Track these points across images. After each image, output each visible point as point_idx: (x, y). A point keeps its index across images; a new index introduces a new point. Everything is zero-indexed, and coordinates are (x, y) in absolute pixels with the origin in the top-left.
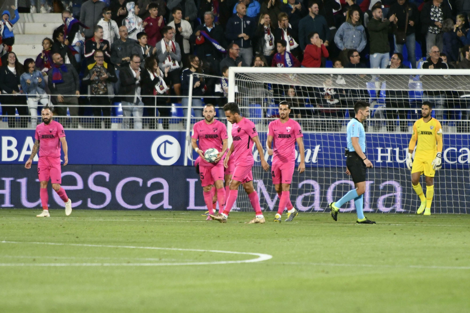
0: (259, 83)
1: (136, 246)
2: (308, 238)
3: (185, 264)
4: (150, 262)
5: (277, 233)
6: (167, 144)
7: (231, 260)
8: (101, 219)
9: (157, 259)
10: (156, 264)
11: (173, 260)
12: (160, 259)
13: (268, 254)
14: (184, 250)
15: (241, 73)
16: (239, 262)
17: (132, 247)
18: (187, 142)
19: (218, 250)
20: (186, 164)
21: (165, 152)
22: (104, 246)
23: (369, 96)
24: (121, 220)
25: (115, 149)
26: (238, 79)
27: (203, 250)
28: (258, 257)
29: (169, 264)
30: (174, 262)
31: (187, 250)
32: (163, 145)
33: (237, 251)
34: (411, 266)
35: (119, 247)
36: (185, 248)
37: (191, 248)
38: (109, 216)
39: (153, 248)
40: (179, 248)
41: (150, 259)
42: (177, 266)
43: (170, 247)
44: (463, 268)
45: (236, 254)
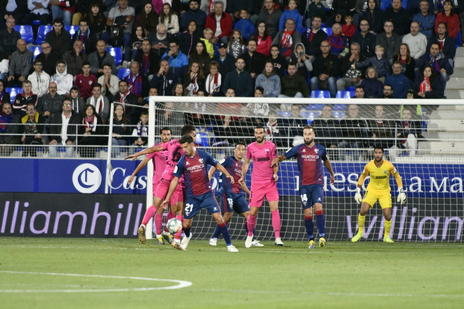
0: (180, 112)
1: (57, 273)
2: (227, 265)
3: (106, 290)
4: (71, 288)
5: (197, 261)
6: (88, 172)
7: (151, 287)
8: (23, 246)
9: (78, 286)
10: (78, 291)
11: (94, 286)
12: (81, 286)
13: (188, 280)
14: (105, 276)
15: (161, 102)
16: (159, 289)
17: (54, 274)
18: (108, 170)
19: (139, 276)
20: (106, 192)
21: (86, 181)
22: (26, 272)
23: (288, 126)
24: (43, 247)
25: (36, 176)
26: (158, 109)
27: (123, 277)
28: (178, 284)
29: (90, 291)
30: (95, 289)
31: (109, 277)
32: (84, 173)
33: (158, 278)
34: (330, 294)
35: (41, 273)
36: (106, 275)
37: (112, 275)
38: (31, 243)
39: (74, 275)
40: (101, 275)
41: (71, 286)
42: (98, 293)
43: (91, 274)
44: (381, 295)
45: (156, 281)
